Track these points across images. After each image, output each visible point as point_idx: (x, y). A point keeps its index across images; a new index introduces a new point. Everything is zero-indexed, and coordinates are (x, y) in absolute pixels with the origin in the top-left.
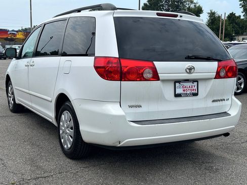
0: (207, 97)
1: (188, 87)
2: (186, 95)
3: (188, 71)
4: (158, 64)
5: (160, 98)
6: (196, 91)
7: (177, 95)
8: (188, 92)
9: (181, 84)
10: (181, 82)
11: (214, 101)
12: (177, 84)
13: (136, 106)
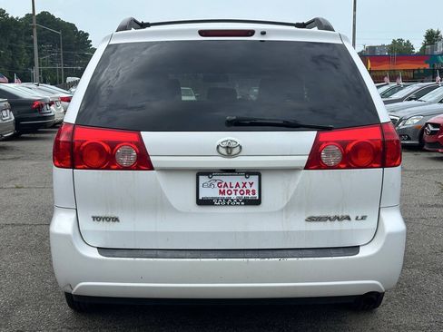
0: (288, 209)
1: (234, 185)
2: (228, 203)
3: (223, 151)
4: (148, 137)
5: (160, 205)
6: (257, 195)
7: (203, 202)
8: (233, 196)
9: (214, 178)
10: (211, 173)
11: (311, 219)
12: (203, 179)
13: (107, 219)
